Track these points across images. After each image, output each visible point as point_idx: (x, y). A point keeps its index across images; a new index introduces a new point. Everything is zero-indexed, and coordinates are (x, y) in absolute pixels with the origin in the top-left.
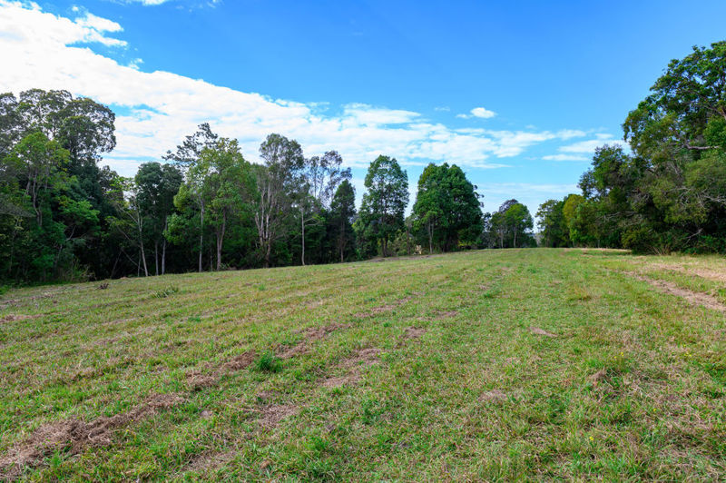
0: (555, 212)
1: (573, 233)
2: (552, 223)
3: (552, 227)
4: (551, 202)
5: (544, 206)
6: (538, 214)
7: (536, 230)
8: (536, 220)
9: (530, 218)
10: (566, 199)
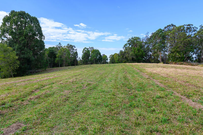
0: (112, 57)
1: (116, 61)
2: (112, 59)
3: (112, 60)
4: (112, 55)
5: (110, 56)
6: (109, 57)
7: (109, 61)
8: (109, 59)
9: (107, 58)
10: (114, 54)
